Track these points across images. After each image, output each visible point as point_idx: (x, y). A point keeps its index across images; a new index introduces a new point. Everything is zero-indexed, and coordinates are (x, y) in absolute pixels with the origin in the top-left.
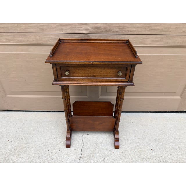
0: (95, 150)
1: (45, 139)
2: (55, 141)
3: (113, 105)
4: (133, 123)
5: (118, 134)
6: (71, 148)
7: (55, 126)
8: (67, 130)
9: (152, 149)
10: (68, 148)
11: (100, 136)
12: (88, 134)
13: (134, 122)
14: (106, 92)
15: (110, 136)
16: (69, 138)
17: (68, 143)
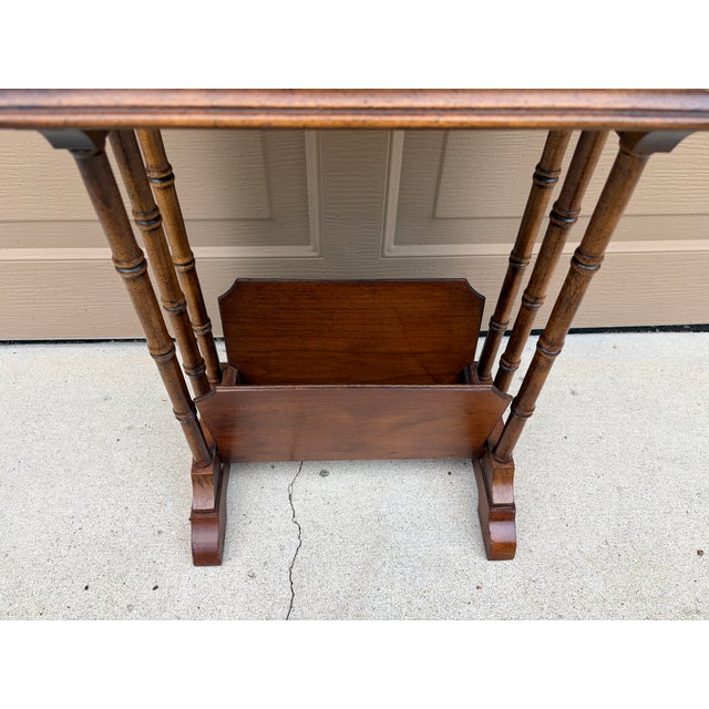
0: (371, 576)
1: (70, 512)
2: (128, 524)
3: (482, 300)
4: (573, 393)
5: (508, 477)
6: (225, 563)
7: (130, 428)
8: (196, 466)
9: (700, 553)
10: (210, 569)
11: (397, 478)
12: (324, 473)
13: (579, 389)
14: (434, 217)
15: (454, 479)
16: (208, 511)
17: (209, 538)
